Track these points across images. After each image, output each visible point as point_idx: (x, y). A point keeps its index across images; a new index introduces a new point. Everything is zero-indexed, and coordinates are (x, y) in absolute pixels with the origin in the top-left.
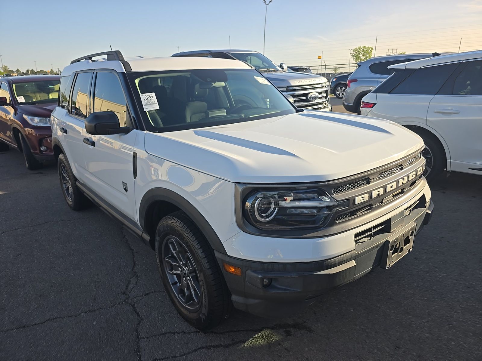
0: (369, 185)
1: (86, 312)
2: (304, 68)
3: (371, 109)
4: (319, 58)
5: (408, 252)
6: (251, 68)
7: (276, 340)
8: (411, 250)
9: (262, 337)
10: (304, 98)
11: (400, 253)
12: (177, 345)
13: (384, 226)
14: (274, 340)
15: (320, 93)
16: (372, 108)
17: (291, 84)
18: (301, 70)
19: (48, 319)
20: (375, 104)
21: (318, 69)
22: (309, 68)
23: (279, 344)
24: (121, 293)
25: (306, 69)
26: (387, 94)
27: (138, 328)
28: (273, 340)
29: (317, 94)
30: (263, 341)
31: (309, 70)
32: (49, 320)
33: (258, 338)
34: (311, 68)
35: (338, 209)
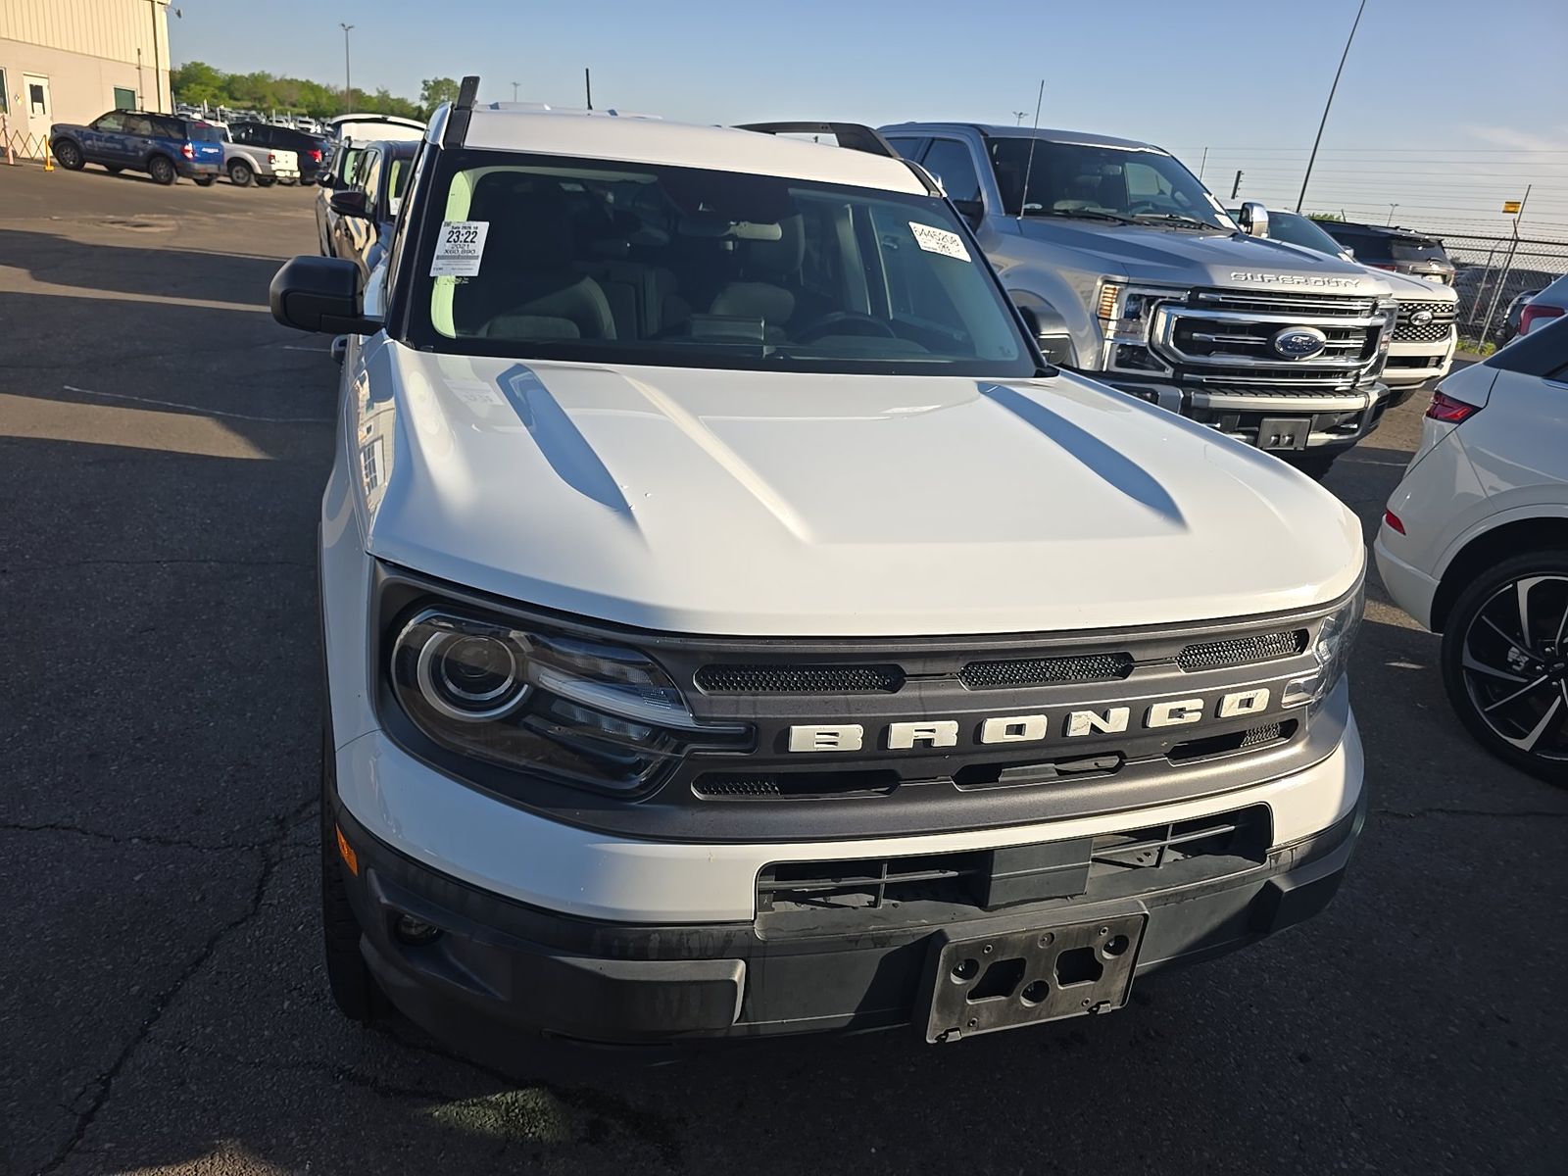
0: (893, 695)
1: (147, 840)
2: (1422, 236)
3: (1456, 425)
4: (1504, 212)
5: (1090, 1010)
6: (924, 192)
7: (540, 1137)
8: (1104, 1009)
9: (507, 1110)
10: (1253, 340)
11: (1026, 1003)
12: (267, 1028)
13: (956, 874)
14: (534, 1134)
15: (1333, 333)
16: (1460, 422)
17: (1212, 282)
18: (1405, 242)
19: (52, 823)
20: (1476, 410)
21: (1492, 251)
22: (1440, 242)
23: (536, 1157)
24: (276, 817)
25: (1427, 244)
26: (1538, 380)
27: (222, 936)
28: (530, 1135)
29: (1321, 337)
30: (501, 1122)
31: (1437, 248)
32: (52, 826)
33: (496, 1106)
34: (1446, 242)
35: (699, 750)
